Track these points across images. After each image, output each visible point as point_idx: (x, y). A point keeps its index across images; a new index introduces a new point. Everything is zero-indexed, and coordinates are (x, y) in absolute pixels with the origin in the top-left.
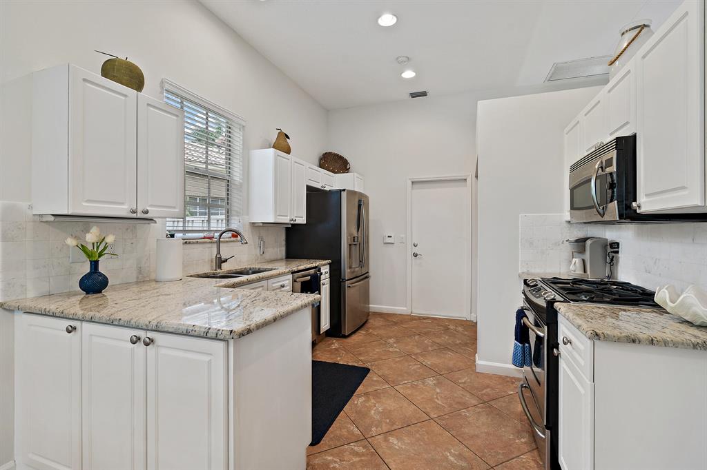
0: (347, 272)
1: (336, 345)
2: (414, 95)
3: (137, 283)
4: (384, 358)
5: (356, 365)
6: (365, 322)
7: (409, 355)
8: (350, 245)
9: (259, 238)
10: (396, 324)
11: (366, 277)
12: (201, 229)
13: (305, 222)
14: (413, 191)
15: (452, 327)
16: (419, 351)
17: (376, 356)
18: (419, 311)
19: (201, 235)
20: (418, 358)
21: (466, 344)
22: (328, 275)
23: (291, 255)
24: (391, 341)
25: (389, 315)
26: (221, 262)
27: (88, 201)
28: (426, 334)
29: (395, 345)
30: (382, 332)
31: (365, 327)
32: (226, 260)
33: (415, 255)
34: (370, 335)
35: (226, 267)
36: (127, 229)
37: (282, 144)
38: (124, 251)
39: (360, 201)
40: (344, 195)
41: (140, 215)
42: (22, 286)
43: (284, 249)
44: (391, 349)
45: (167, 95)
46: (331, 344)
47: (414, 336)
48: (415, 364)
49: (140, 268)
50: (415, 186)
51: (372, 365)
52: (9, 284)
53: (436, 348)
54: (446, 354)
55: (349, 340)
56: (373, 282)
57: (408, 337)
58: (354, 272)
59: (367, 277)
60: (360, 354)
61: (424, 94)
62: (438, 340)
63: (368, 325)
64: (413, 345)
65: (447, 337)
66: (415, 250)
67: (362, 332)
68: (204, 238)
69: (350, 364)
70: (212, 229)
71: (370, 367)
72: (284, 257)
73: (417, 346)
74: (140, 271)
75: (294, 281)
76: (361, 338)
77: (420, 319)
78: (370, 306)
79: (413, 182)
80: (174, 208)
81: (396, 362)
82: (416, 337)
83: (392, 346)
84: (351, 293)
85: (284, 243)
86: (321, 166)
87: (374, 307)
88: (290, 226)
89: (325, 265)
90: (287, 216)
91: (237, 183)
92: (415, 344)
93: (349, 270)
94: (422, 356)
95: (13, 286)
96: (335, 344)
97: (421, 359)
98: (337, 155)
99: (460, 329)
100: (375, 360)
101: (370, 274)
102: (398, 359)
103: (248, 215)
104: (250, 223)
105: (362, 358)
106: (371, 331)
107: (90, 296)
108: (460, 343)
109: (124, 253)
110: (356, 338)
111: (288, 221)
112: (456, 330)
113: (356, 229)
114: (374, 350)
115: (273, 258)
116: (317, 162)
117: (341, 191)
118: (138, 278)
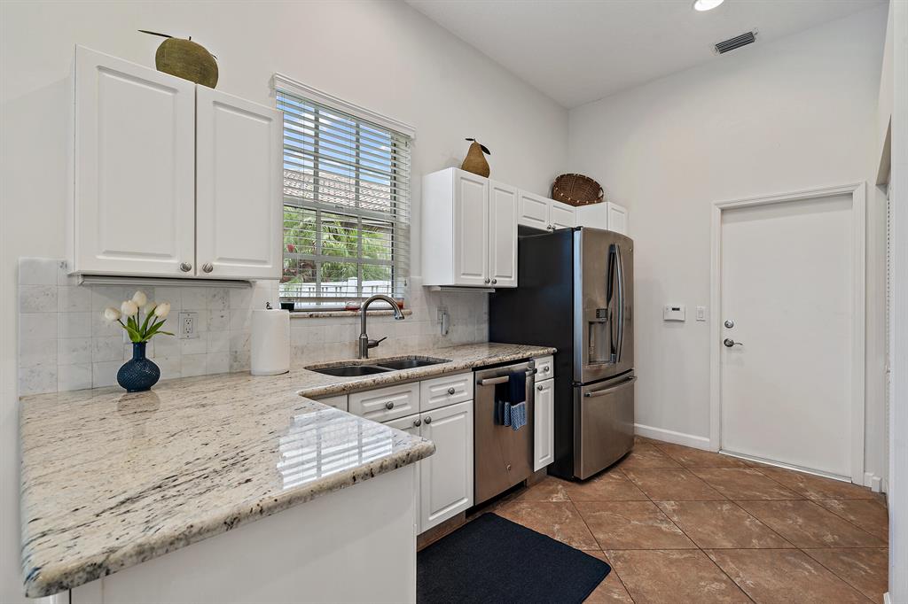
0: (583, 370)
1: (560, 495)
2: (724, 47)
3: (231, 374)
4: (646, 544)
5: (584, 549)
6: (624, 457)
7: (702, 549)
8: (591, 323)
9: (439, 310)
10: (684, 468)
11: (627, 377)
12: (334, 295)
13: (516, 285)
14: (727, 226)
15: (813, 495)
16: (729, 545)
17: (630, 538)
18: (736, 447)
19: (343, 305)
20: (724, 561)
21: (852, 550)
22: (550, 373)
23: (496, 337)
24: (669, 506)
25: (672, 447)
26: (366, 346)
27: (108, 253)
28: (750, 502)
29: (675, 519)
30: (652, 482)
31: (621, 467)
32: (376, 344)
33: (729, 344)
34: (629, 484)
35: (378, 354)
36: (215, 296)
37: (477, 161)
38: (208, 328)
39: (612, 247)
40: (577, 235)
41: (200, 274)
42: (52, 375)
43: (485, 327)
44: (664, 527)
45: (281, 98)
46: (552, 492)
47: (721, 502)
48: (716, 580)
49: (236, 352)
50: (728, 216)
51: (617, 558)
52: (32, 372)
53: (771, 544)
54: (795, 566)
55: (587, 490)
56: (641, 386)
57: (707, 503)
58: (598, 371)
59: (628, 379)
60: (600, 525)
61: (747, 39)
62: (776, 524)
63: (629, 463)
64: (715, 526)
65: (800, 521)
66: (729, 334)
67: (614, 476)
68: (347, 309)
69: (574, 545)
70: (363, 296)
71: (611, 563)
72: (486, 339)
73: (724, 528)
74: (235, 356)
75: (477, 383)
76: (609, 488)
77: (739, 466)
78: (636, 425)
79: (723, 211)
80: (265, 262)
81: (672, 562)
82: (726, 507)
83: (667, 519)
84: (594, 406)
85: (486, 317)
86: (554, 197)
87: (644, 428)
88: (494, 291)
89: (543, 355)
90: (480, 275)
91: (403, 226)
92: (720, 523)
93: (587, 367)
94: (737, 559)
95: (38, 375)
96: (560, 492)
97: (731, 567)
98: (582, 178)
99: (835, 504)
100: (627, 546)
101: (637, 372)
102: (676, 556)
103: (420, 274)
104: (424, 286)
105: (601, 536)
106: (631, 476)
107: (134, 395)
108: (835, 543)
109: (209, 330)
110: (602, 486)
111: (482, 283)
112: (823, 505)
113: (605, 297)
114: (630, 522)
115: (464, 340)
116: (547, 190)
117: (573, 230)
118: (231, 367)
